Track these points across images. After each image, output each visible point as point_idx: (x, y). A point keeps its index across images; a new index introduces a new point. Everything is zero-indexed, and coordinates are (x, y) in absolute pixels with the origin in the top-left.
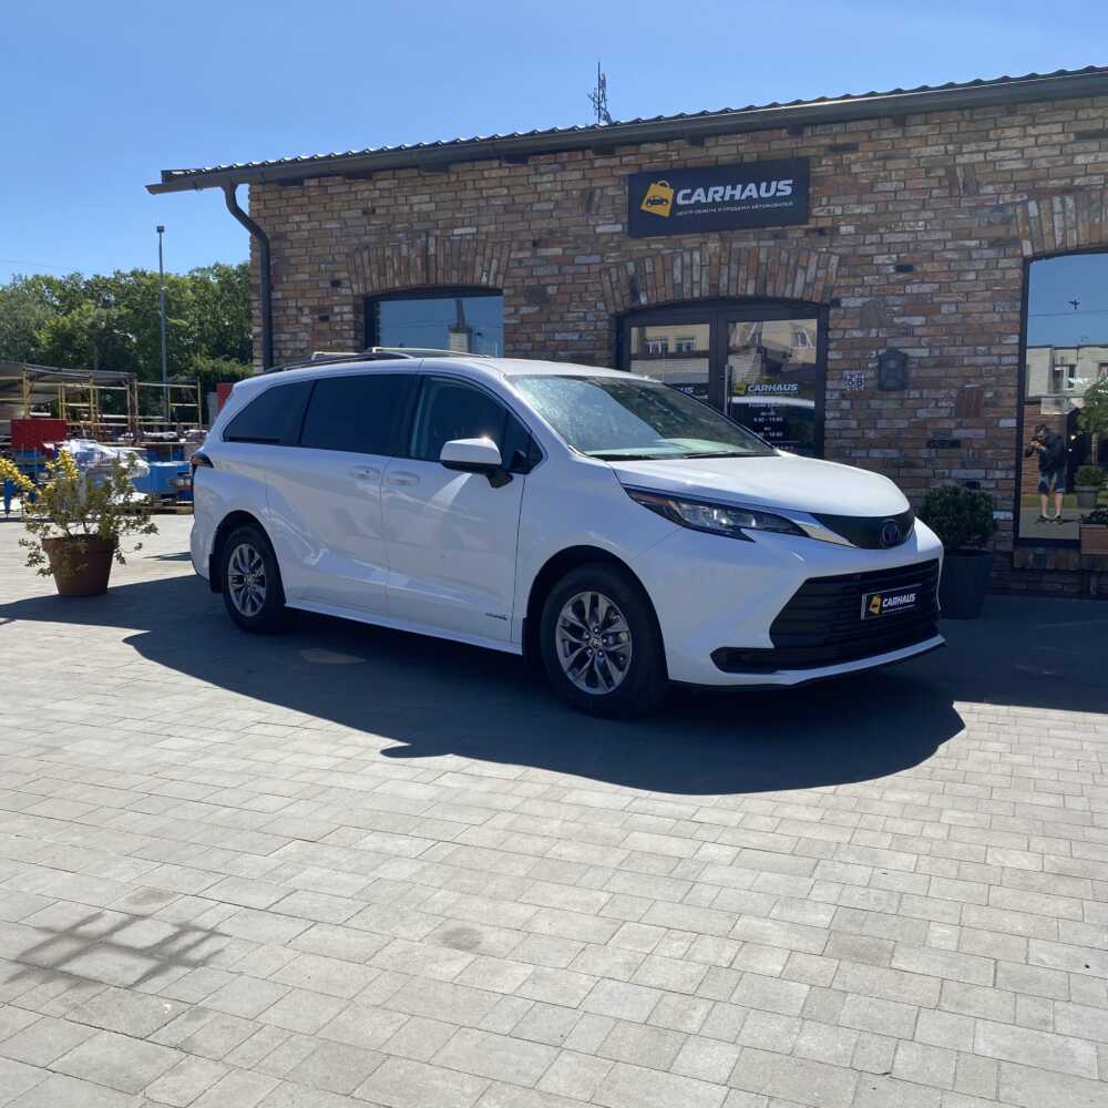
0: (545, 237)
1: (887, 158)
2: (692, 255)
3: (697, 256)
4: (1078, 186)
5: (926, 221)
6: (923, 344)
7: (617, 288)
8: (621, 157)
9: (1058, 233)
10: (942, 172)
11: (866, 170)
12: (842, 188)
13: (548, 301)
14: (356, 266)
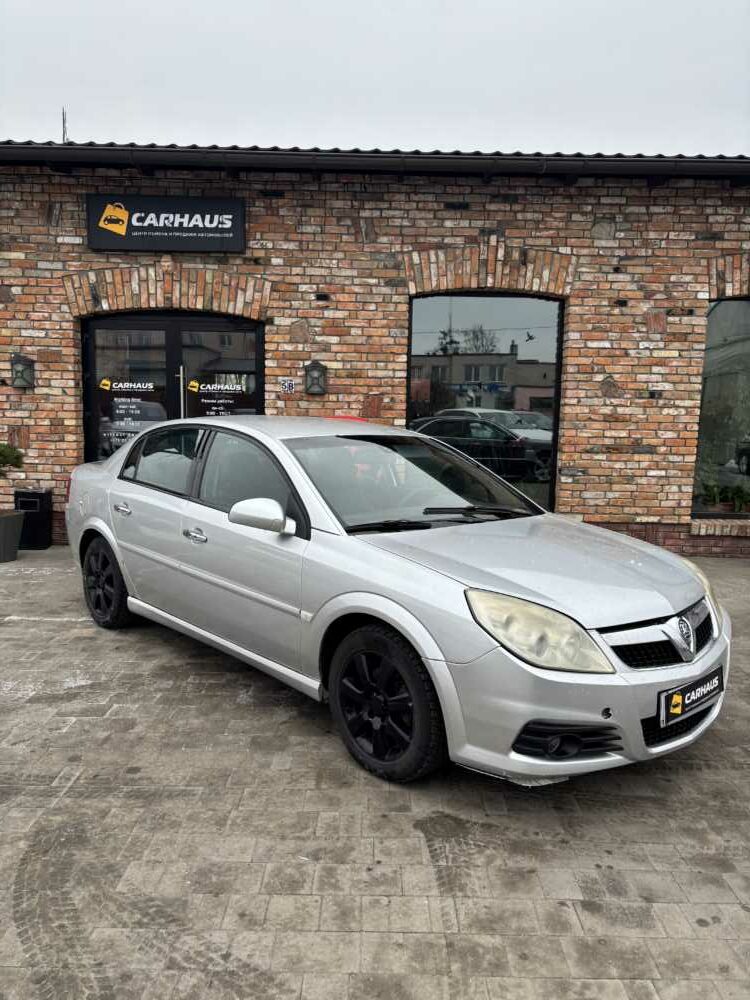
0: (8, 240)
1: (305, 206)
2: (147, 270)
3: (151, 271)
4: (446, 244)
5: (338, 259)
6: (338, 359)
7: (79, 295)
8: (77, 177)
9: (434, 279)
10: (349, 222)
11: (291, 214)
12: (272, 227)
13: (13, 300)
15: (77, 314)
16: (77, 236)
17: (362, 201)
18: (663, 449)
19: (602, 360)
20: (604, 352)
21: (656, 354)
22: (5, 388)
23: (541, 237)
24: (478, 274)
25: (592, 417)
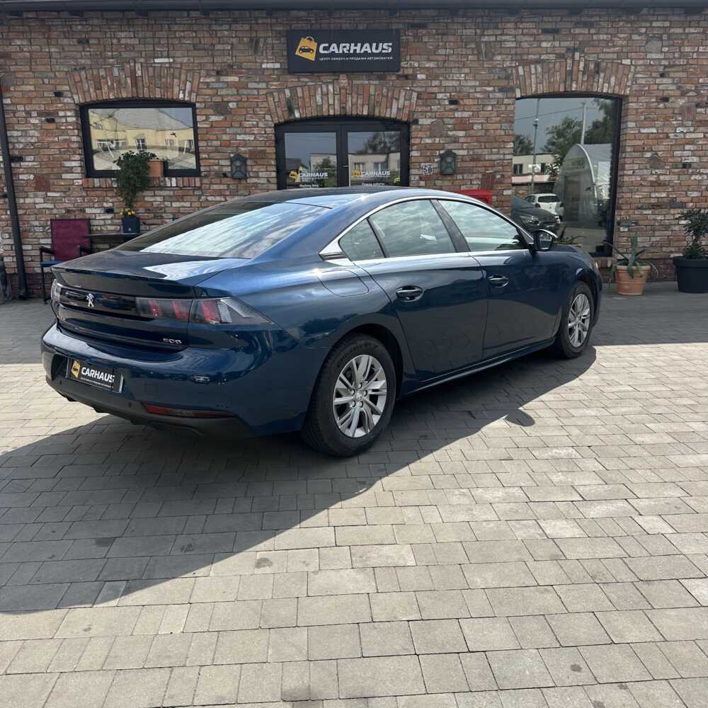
0: (226, 68)
1: (444, 34)
2: (327, 86)
3: (331, 88)
4: (543, 60)
5: (465, 74)
6: (464, 148)
7: (279, 107)
8: (277, 19)
9: (534, 86)
10: (474, 46)
12: (418, 51)
13: (230, 113)
14: (75, 82)
15: (277, 122)
16: (276, 62)
17: (483, 29)
18: (691, 204)
19: (650, 142)
20: (651, 136)
21: (688, 136)
22: (226, 179)
23: (608, 53)
24: (565, 82)
25: (643, 183)
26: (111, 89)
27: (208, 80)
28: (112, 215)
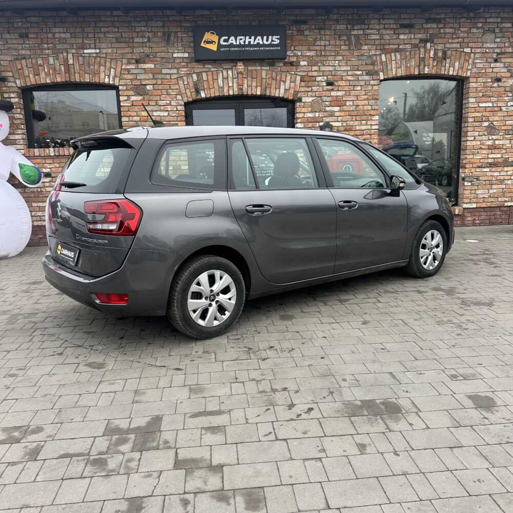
0: (143, 57)
1: (322, 29)
2: (227, 72)
3: (230, 72)
4: (401, 49)
5: (339, 61)
6: (339, 120)
7: (187, 89)
8: (185, 16)
9: (394, 70)
10: (346, 39)
11: (312, 34)
12: (300, 42)
14: (17, 69)
15: (186, 101)
16: (185, 52)
17: (353, 27)
19: (487, 114)
20: (489, 109)
23: (454, 43)
24: (419, 67)
25: (482, 147)
26: (48, 74)
27: (128, 67)
28: (51, 179)
